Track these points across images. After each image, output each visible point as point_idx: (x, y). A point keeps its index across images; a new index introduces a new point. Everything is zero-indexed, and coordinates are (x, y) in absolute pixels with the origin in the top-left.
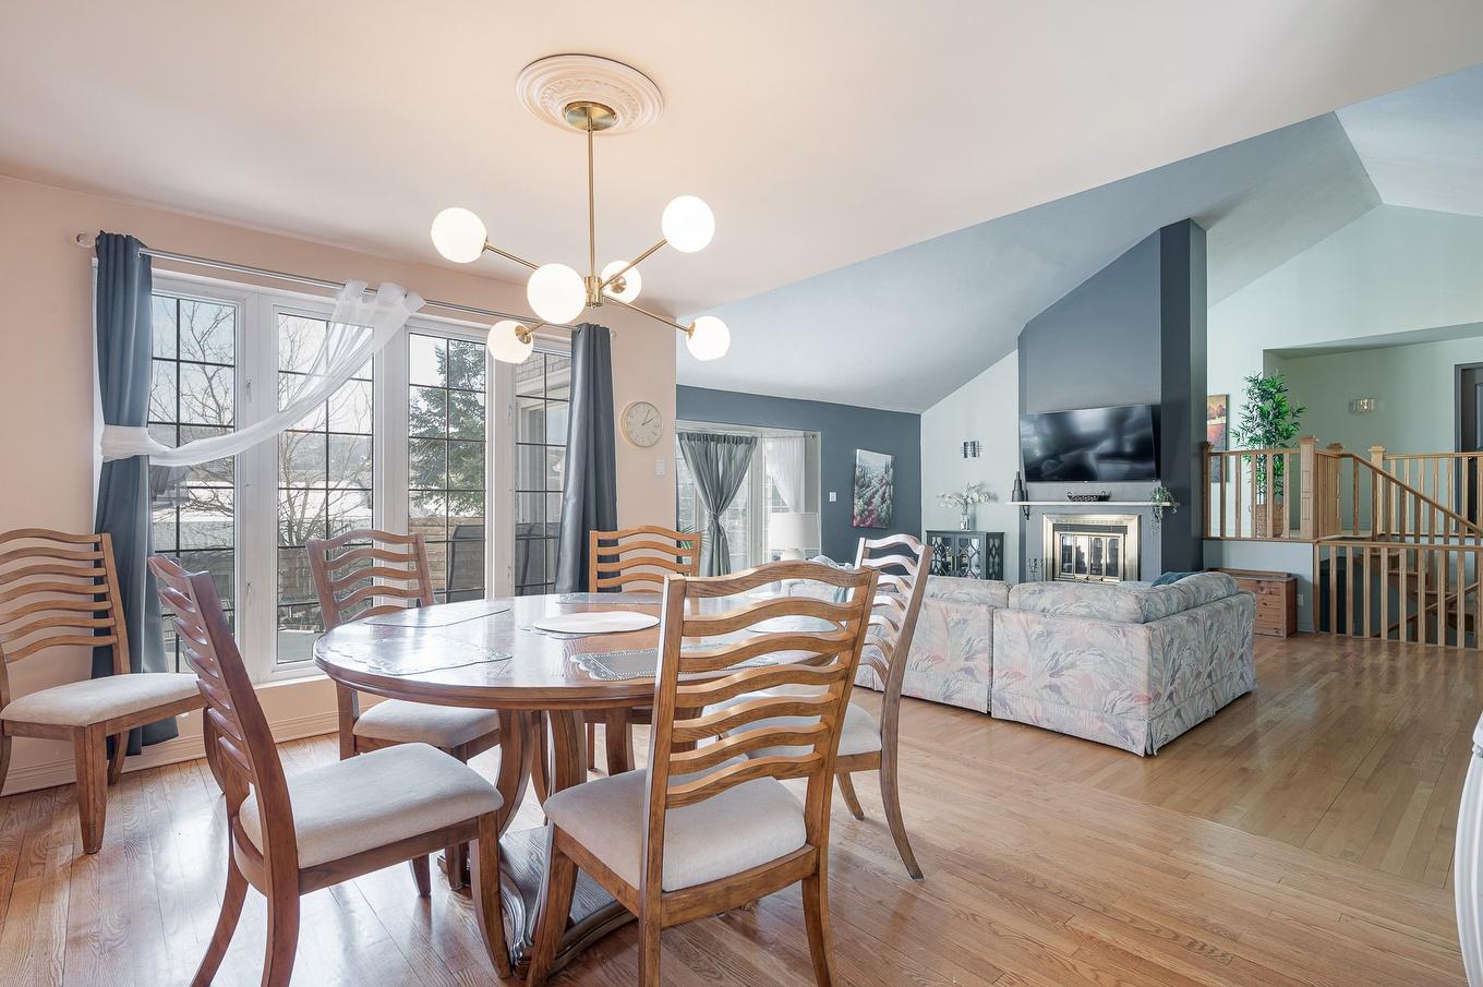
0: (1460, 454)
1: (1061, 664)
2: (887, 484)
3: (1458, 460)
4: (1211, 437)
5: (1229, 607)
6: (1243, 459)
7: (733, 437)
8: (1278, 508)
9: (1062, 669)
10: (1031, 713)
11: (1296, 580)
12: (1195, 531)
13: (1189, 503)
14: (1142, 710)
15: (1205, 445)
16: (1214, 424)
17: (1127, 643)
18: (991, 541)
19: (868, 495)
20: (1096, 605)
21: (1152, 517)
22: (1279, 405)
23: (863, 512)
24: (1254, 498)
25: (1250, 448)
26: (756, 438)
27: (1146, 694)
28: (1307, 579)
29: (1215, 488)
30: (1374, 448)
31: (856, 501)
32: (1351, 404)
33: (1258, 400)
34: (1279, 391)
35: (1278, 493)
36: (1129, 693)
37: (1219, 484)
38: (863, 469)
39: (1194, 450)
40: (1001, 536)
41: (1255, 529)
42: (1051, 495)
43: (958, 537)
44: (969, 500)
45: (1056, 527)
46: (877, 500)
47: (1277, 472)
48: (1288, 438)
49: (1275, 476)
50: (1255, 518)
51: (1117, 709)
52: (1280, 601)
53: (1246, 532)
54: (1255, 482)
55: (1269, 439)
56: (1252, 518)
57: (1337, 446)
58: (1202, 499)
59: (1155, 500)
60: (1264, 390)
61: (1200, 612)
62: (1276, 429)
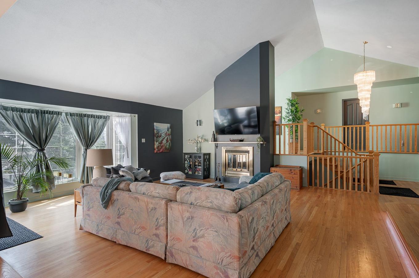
0: (345, 126)
1: (198, 235)
2: (169, 135)
3: (344, 128)
4: (276, 120)
5: (281, 190)
6: (286, 127)
7: (97, 116)
8: (297, 143)
9: (198, 238)
10: (184, 262)
11: (302, 169)
12: (271, 152)
13: (269, 142)
14: (236, 264)
15: (274, 122)
16: (277, 116)
17: (228, 225)
18: (205, 156)
19: (160, 140)
20: (215, 202)
21: (257, 147)
22: (296, 109)
23: (158, 147)
24: (289, 141)
25: (288, 123)
26: (109, 117)
27: (238, 255)
28: (305, 168)
29: (277, 137)
30: (322, 124)
31: (155, 143)
32: (315, 111)
33: (290, 106)
34: (296, 104)
35: (297, 139)
36: (229, 254)
37: (279, 136)
38: (158, 130)
39: (271, 123)
40: (209, 154)
41: (290, 151)
42: (224, 139)
43: (194, 155)
44: (198, 141)
45: (226, 151)
46: (164, 141)
47: (296, 131)
48: (299, 120)
49: (295, 133)
50: (290, 147)
51: (224, 263)
52: (298, 177)
53: (287, 153)
54: (289, 135)
55: (294, 120)
56: (289, 147)
57: (313, 123)
58: (274, 140)
59: (258, 141)
60: (292, 103)
61: (268, 197)
62: (296, 117)
